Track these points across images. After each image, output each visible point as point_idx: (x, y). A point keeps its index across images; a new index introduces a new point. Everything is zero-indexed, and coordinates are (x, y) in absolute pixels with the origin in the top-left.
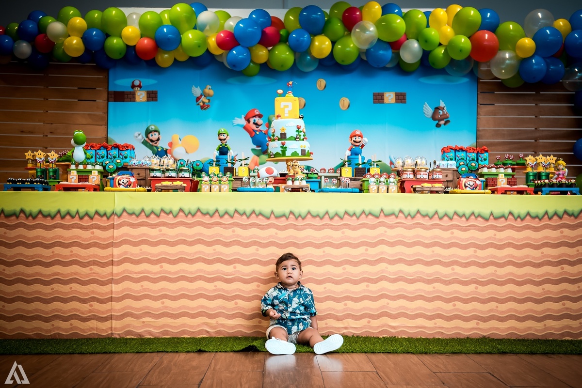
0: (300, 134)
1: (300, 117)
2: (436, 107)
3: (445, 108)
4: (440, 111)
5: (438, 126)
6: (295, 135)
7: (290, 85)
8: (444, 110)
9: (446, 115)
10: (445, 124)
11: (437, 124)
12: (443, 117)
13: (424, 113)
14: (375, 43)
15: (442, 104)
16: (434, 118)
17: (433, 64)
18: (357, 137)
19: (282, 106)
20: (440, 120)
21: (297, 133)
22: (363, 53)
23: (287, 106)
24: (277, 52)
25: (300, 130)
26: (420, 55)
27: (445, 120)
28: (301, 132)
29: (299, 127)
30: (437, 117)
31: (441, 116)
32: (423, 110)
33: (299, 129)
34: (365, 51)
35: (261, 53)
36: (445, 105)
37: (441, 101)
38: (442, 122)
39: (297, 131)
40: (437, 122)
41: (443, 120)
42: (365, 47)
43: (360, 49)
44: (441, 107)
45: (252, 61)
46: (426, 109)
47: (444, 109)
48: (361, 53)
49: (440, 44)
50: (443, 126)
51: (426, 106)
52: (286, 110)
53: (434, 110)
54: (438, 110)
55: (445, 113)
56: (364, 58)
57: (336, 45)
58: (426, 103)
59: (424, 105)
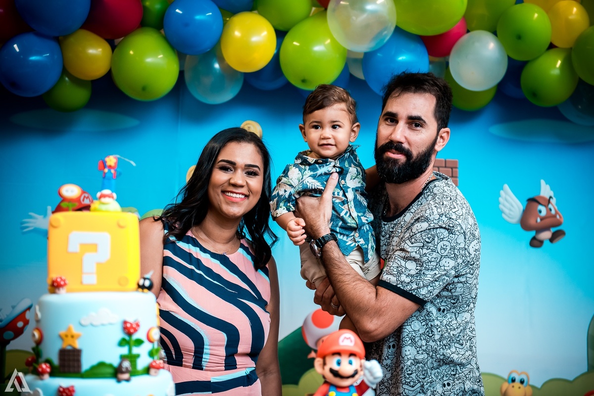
0: (135, 350)
1: (142, 287)
2: (532, 196)
3: (553, 201)
4: (540, 207)
5: (536, 243)
6: (113, 356)
7: (110, 167)
8: (550, 206)
9: (555, 216)
10: (552, 240)
11: (534, 238)
12: (548, 222)
13: (502, 212)
14: (388, 38)
15: (546, 191)
16: (524, 223)
17: (534, 95)
18: (345, 360)
19: (74, 247)
20: (539, 230)
21: (125, 350)
22: (356, 61)
23: (94, 247)
24: (131, 52)
25: (135, 337)
26: (501, 72)
27: (553, 230)
28: (139, 342)
29: (129, 329)
30: (532, 222)
31: (542, 219)
32: (499, 203)
33: (130, 334)
34: (362, 56)
35: (92, 51)
36: (552, 194)
37: (543, 182)
38: (546, 235)
39: (123, 343)
40: (532, 234)
41: (547, 228)
42: (361, 48)
43: (349, 51)
44: (543, 198)
45: (65, 71)
46: (506, 200)
47: (549, 202)
48: (350, 60)
49: (552, 46)
50: (547, 243)
51: (506, 193)
52: (90, 262)
53: (525, 203)
54: (535, 204)
55: (553, 212)
56: (359, 74)
57: (287, 39)
58: (506, 186)
59: (502, 192)
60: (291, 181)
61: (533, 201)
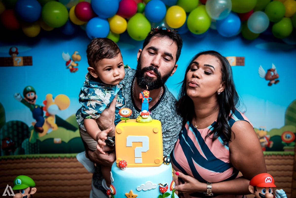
3: (276, 70)
4: (272, 73)
8: (275, 72)
10: (275, 83)
12: (274, 77)
13: (259, 74)
15: (274, 67)
16: (266, 78)
20: (271, 80)
30: (269, 77)
31: (272, 76)
32: (258, 71)
37: (273, 64)
38: (273, 82)
41: (273, 79)
43: (213, 20)
46: (261, 70)
47: (274, 70)
49: (284, 17)
51: (261, 68)
53: (266, 71)
56: (214, 28)
58: (261, 66)
59: (259, 68)
60: (99, 97)
61: (269, 70)
